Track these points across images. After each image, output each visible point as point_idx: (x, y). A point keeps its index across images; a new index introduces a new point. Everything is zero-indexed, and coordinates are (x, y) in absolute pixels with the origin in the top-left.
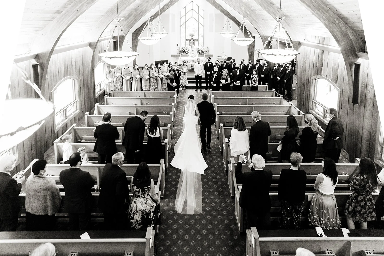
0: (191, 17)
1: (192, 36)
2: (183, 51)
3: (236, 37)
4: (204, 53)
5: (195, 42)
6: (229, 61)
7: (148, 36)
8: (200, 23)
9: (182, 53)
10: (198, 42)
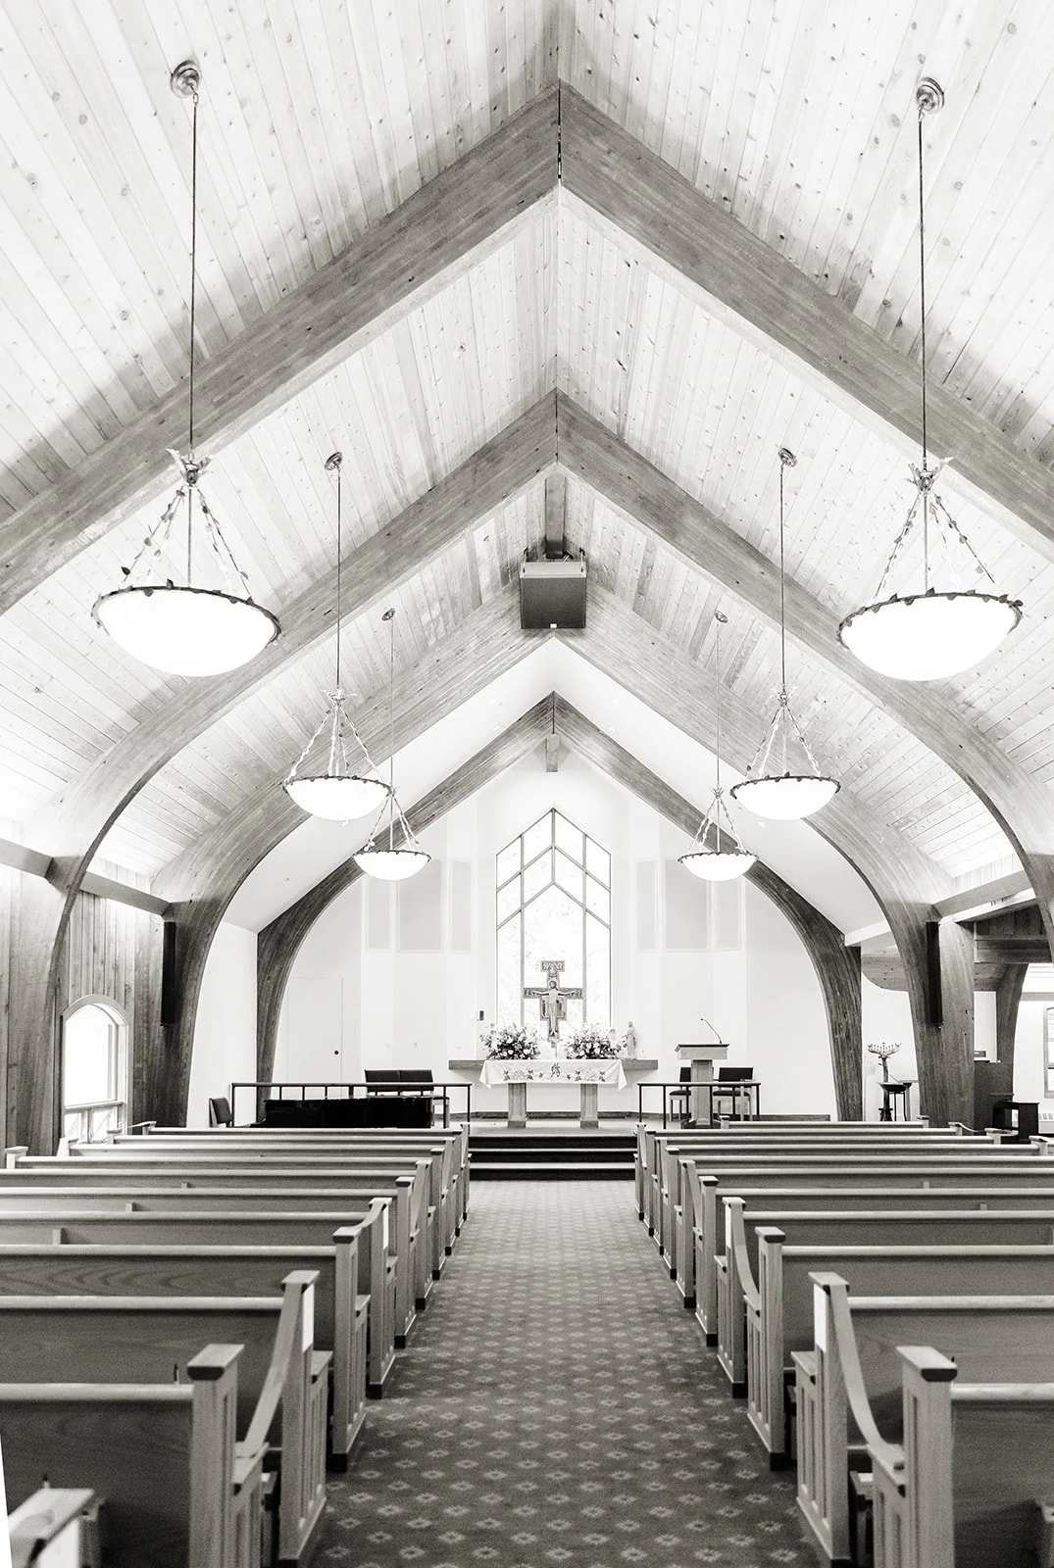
0: (549, 886)
1: (552, 970)
2: (510, 1041)
5: (569, 1001)
8: (596, 917)
9: (505, 1054)
10: (581, 1001)
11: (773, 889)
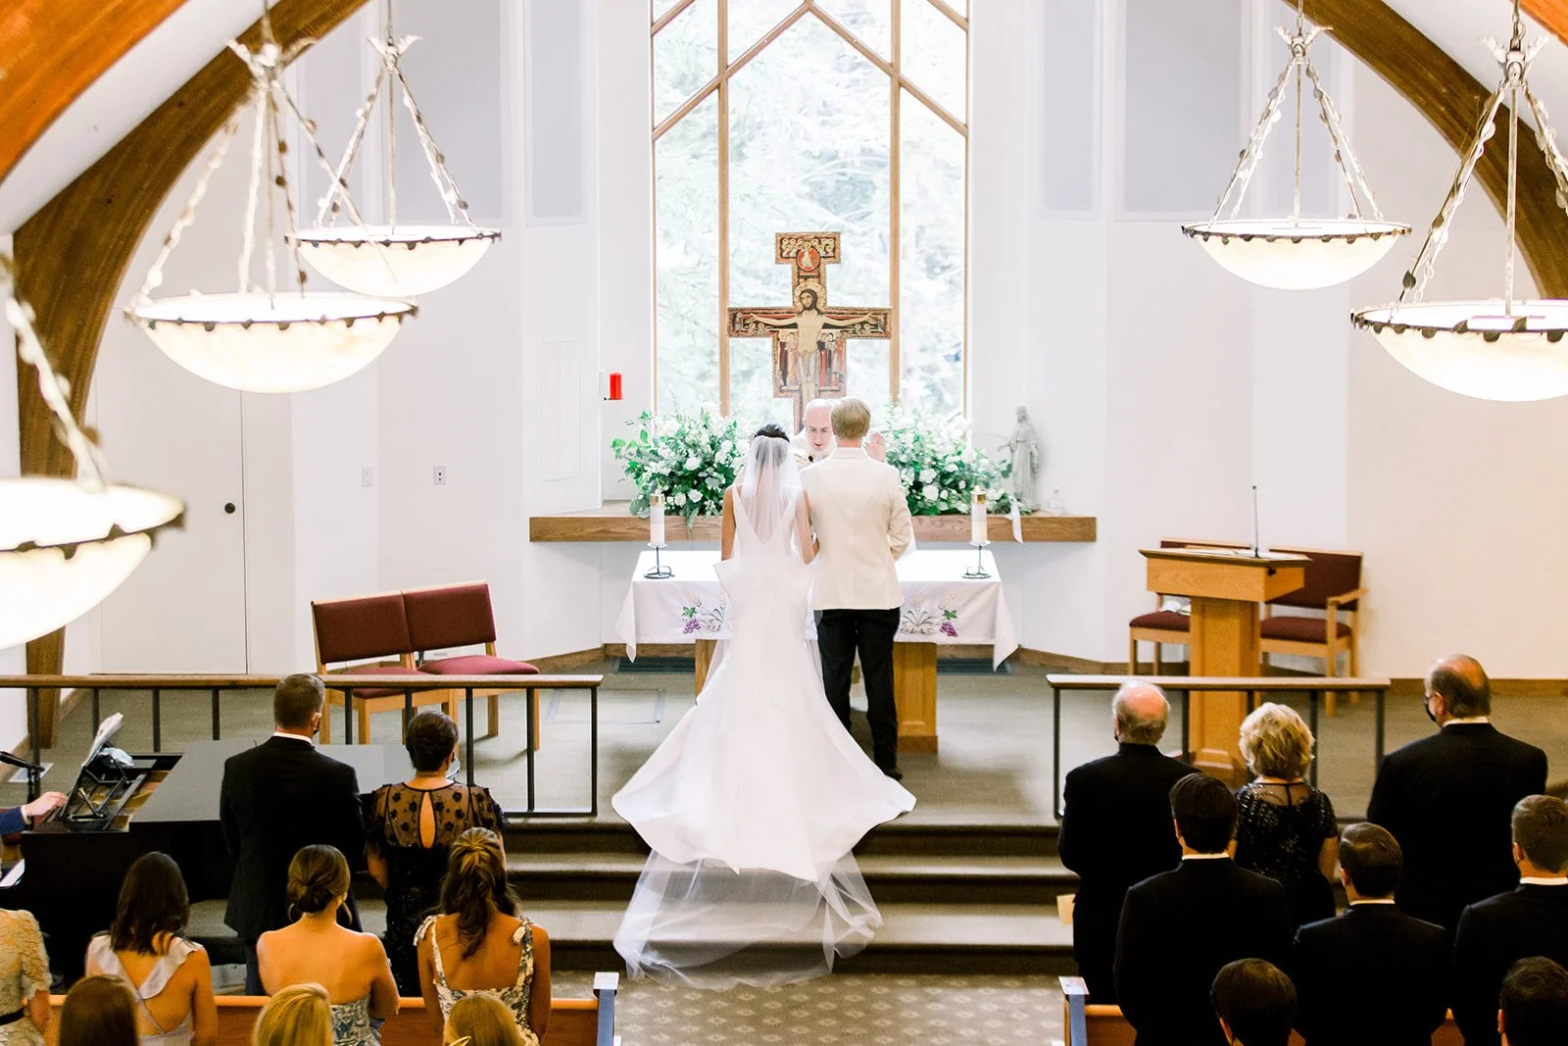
1: (806, 261)
2: (693, 464)
3: (1409, 280)
4: (977, 490)
5: (851, 343)
6: (1323, 606)
7: (258, 278)
8: (920, 96)
9: (681, 501)
10: (886, 343)
11: (1436, 94)
